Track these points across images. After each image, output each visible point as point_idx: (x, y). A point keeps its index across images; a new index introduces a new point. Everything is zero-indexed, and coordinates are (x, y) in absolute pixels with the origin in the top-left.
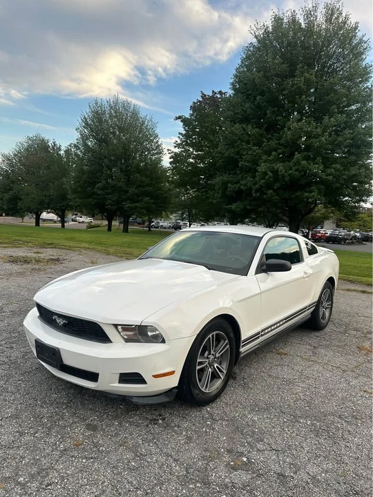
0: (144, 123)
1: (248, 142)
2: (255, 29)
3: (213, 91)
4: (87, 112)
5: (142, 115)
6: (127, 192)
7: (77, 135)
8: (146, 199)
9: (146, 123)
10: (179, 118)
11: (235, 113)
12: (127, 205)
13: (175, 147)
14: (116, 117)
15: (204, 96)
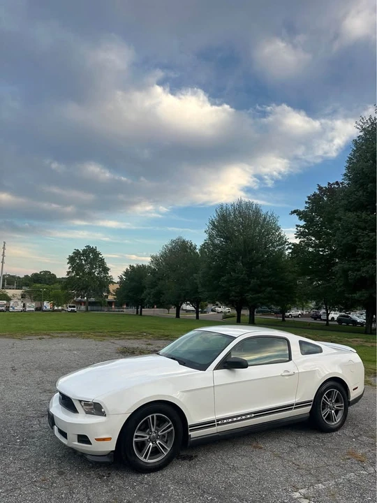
0: (265, 219)
1: (364, 229)
2: (361, 124)
3: (329, 183)
4: (214, 216)
5: (263, 212)
6: (249, 283)
7: (206, 236)
8: (269, 289)
9: (268, 219)
10: (295, 212)
11: (349, 202)
12: (249, 296)
13: (296, 238)
14: (240, 217)
15: (320, 189)
